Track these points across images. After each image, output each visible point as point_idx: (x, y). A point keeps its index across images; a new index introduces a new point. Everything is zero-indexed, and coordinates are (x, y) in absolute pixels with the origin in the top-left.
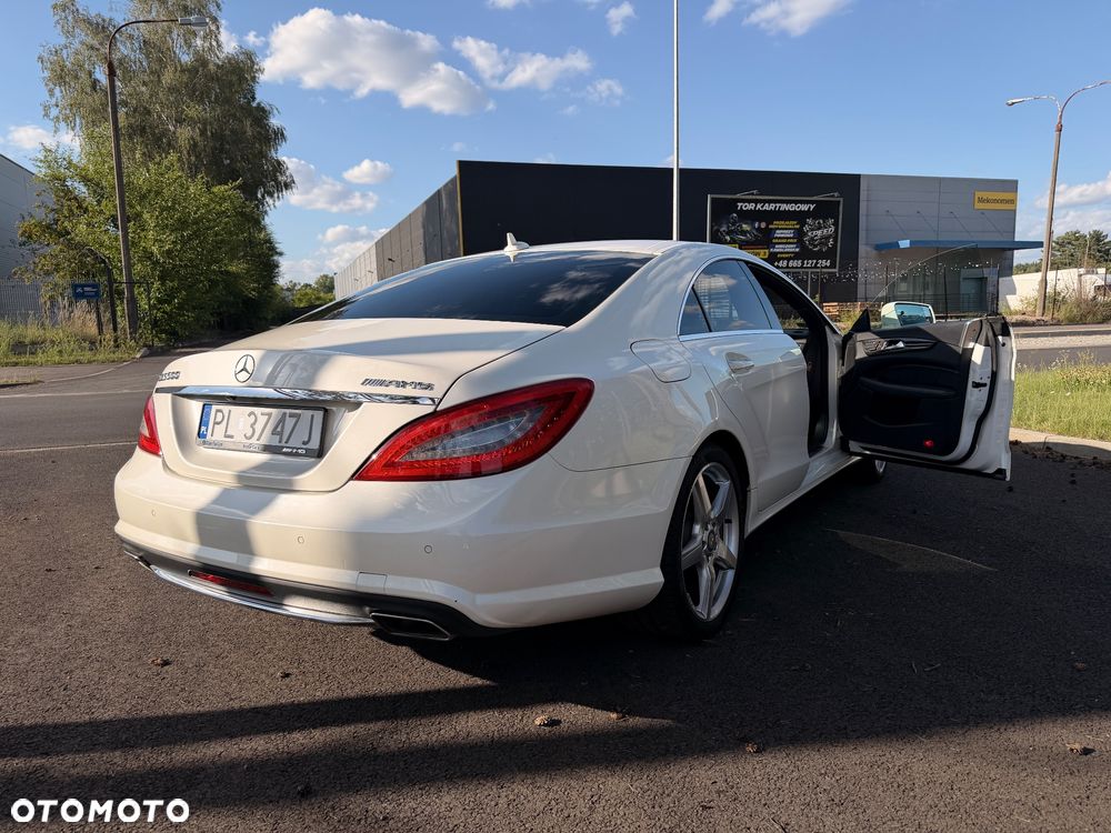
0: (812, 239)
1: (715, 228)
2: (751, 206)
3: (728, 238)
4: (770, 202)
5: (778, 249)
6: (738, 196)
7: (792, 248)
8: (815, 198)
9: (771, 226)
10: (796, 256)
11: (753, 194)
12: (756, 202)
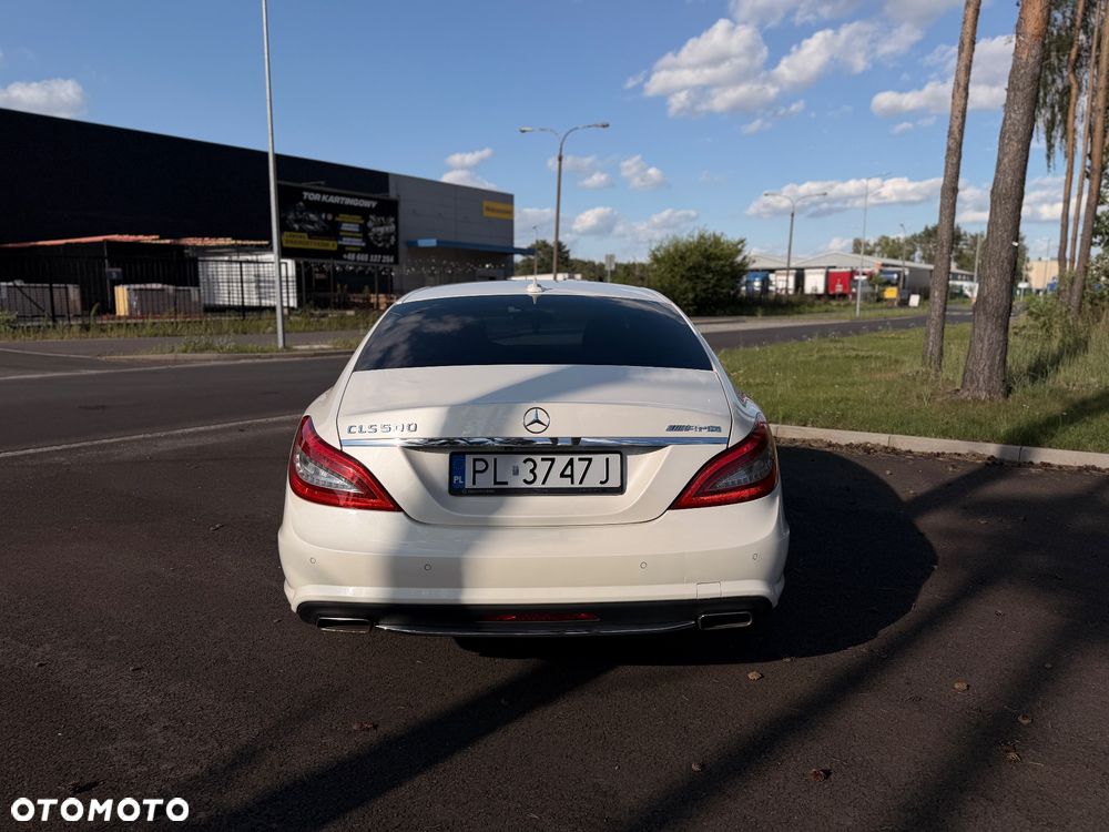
0: (376, 235)
1: (283, 215)
2: (316, 197)
3: (296, 226)
4: (335, 194)
5: (345, 241)
6: (304, 185)
7: (359, 242)
8: (376, 196)
9: (337, 219)
10: (363, 251)
11: (319, 185)
12: (322, 193)
